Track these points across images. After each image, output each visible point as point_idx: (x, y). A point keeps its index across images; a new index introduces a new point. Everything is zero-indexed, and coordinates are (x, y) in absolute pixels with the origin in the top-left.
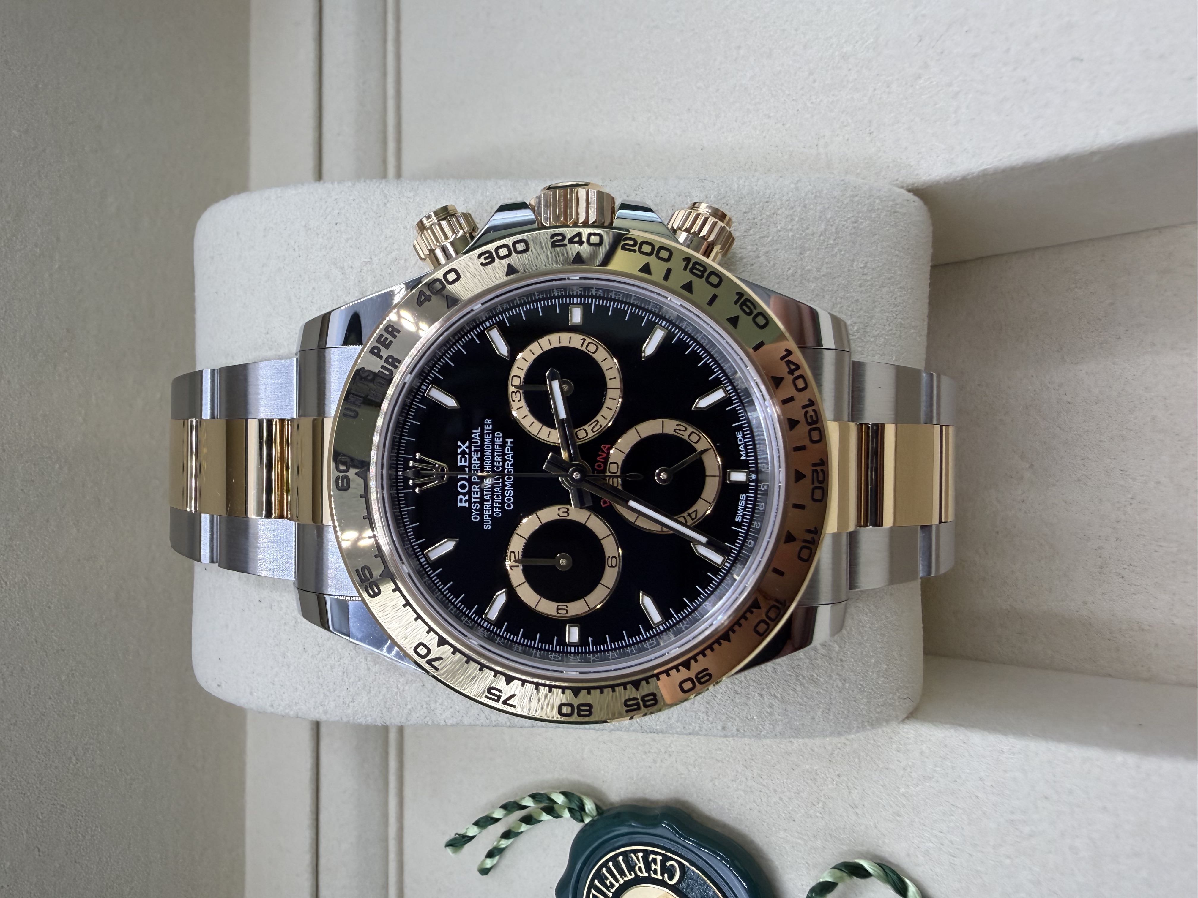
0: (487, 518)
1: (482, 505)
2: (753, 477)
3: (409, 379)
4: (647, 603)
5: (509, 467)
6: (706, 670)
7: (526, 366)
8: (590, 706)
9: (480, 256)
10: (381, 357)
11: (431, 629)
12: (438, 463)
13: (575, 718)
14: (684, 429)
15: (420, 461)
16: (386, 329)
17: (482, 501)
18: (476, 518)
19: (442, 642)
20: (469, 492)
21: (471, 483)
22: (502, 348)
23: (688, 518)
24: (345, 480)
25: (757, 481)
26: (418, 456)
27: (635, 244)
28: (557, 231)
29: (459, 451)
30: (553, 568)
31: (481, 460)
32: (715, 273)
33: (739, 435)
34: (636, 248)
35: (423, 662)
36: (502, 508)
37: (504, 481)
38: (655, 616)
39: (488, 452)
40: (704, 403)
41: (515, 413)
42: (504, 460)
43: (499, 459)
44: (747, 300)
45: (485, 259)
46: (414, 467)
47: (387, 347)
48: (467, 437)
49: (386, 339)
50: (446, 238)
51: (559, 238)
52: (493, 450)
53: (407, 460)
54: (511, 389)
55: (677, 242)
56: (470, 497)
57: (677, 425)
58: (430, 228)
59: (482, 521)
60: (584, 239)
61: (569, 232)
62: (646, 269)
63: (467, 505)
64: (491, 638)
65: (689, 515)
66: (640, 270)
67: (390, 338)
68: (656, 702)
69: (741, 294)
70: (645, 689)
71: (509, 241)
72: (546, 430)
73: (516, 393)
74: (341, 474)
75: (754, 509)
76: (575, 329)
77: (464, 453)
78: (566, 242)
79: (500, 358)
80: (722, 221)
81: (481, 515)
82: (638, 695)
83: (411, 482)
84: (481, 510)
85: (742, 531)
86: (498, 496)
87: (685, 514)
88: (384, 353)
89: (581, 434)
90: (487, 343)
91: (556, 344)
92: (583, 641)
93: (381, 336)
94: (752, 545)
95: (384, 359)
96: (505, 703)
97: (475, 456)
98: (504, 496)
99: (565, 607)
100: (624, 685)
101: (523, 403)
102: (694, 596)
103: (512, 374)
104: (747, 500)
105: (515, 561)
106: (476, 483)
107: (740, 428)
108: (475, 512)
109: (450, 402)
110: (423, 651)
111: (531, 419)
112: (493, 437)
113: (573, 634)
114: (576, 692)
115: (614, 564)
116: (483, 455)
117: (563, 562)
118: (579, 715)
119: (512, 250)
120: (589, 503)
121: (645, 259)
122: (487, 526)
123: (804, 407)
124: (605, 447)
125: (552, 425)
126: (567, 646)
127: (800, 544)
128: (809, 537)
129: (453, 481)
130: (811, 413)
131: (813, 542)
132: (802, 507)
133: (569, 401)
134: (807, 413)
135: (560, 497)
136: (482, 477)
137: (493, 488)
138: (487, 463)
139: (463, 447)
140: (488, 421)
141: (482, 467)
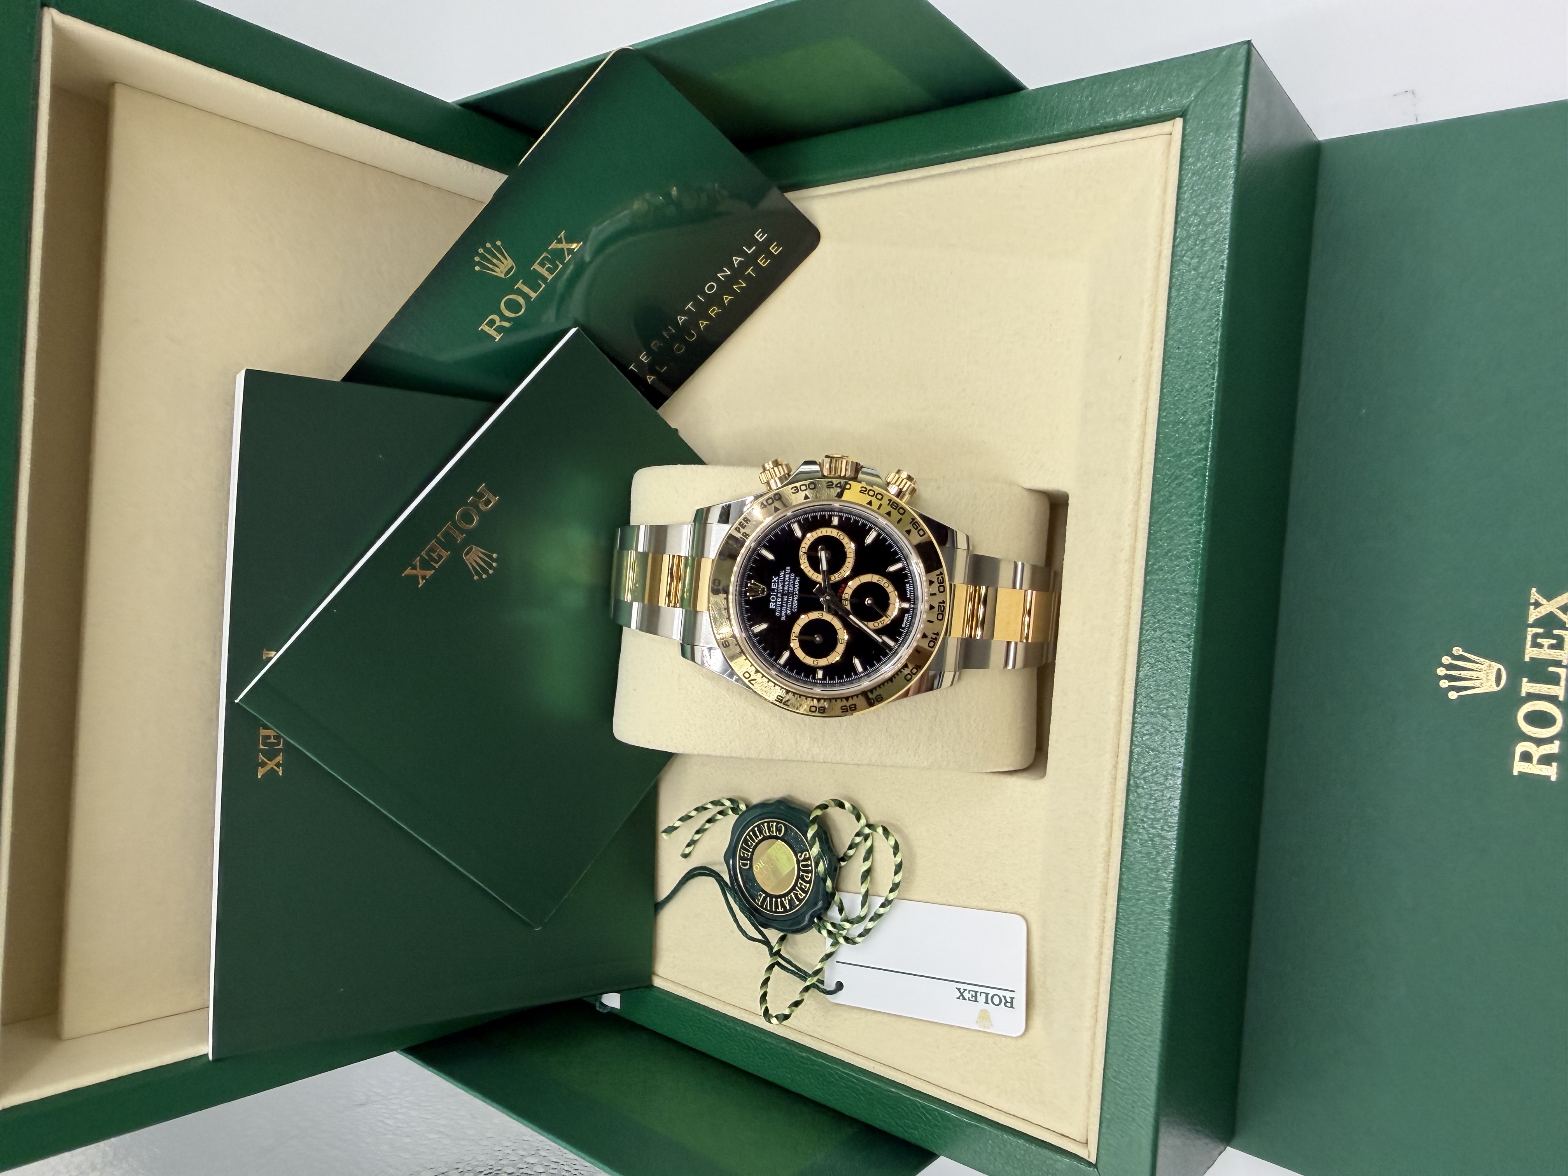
0: (783, 615)
1: (781, 608)
2: (912, 606)
3: (753, 544)
4: (857, 662)
5: (796, 591)
6: (880, 695)
7: (809, 543)
8: (824, 708)
9: (792, 489)
10: (740, 533)
11: (752, 665)
12: (762, 586)
13: (817, 714)
14: (882, 580)
15: (754, 584)
16: (744, 520)
17: (782, 606)
18: (778, 614)
19: (757, 671)
20: (776, 602)
21: (777, 597)
22: (798, 533)
23: (878, 625)
24: (718, 590)
25: (914, 608)
26: (753, 581)
27: (865, 491)
28: (830, 480)
29: (773, 581)
30: (813, 642)
31: (783, 586)
32: (902, 508)
33: (908, 585)
34: (866, 492)
35: (746, 681)
36: (791, 610)
37: (793, 597)
38: (860, 668)
39: (787, 583)
40: (892, 569)
41: (802, 567)
42: (794, 587)
43: (792, 586)
44: (916, 522)
45: (794, 490)
46: (750, 587)
47: (743, 528)
48: (778, 575)
49: (743, 524)
50: (776, 476)
51: (830, 483)
52: (789, 582)
53: (747, 583)
54: (801, 553)
55: (887, 491)
56: (776, 604)
57: (879, 578)
58: (769, 470)
59: (780, 617)
60: (842, 485)
61: (835, 481)
62: (870, 503)
63: (774, 607)
64: (781, 672)
66: (867, 504)
67: (746, 523)
68: (856, 708)
69: (913, 519)
70: (851, 702)
71: (807, 482)
72: (816, 574)
73: (803, 555)
75: (911, 621)
76: (834, 527)
77: (775, 582)
78: (834, 486)
79: (797, 538)
80: (911, 481)
81: (781, 613)
82: (848, 704)
83: (748, 594)
84: (781, 611)
85: (905, 631)
86: (789, 605)
87: (878, 621)
88: (742, 530)
89: (832, 578)
90: (791, 531)
91: (824, 534)
92: (824, 678)
93: (741, 522)
94: (908, 638)
96: (784, 703)
97: (781, 584)
98: (792, 605)
99: (817, 662)
100: (841, 699)
101: (806, 560)
102: (879, 660)
103: (801, 546)
104: (908, 617)
105: (795, 637)
106: (780, 597)
107: (908, 582)
108: (778, 611)
109: (770, 557)
110: (747, 675)
111: (809, 568)
112: (790, 576)
113: (820, 674)
114: (819, 700)
115: (842, 643)
116: (784, 584)
117: (818, 639)
118: (819, 712)
119: (807, 487)
120: (833, 612)
121: (869, 499)
122: (783, 619)
123: (937, 575)
124: (843, 585)
125: (819, 572)
126: (816, 680)
127: (929, 639)
128: (934, 636)
129: (769, 595)
130: (940, 578)
131: (936, 639)
132: (932, 622)
133: (828, 562)
134: (938, 578)
135: (820, 608)
136: (783, 594)
137: (787, 600)
138: (786, 588)
139: (775, 579)
140: (788, 568)
141: (783, 589)
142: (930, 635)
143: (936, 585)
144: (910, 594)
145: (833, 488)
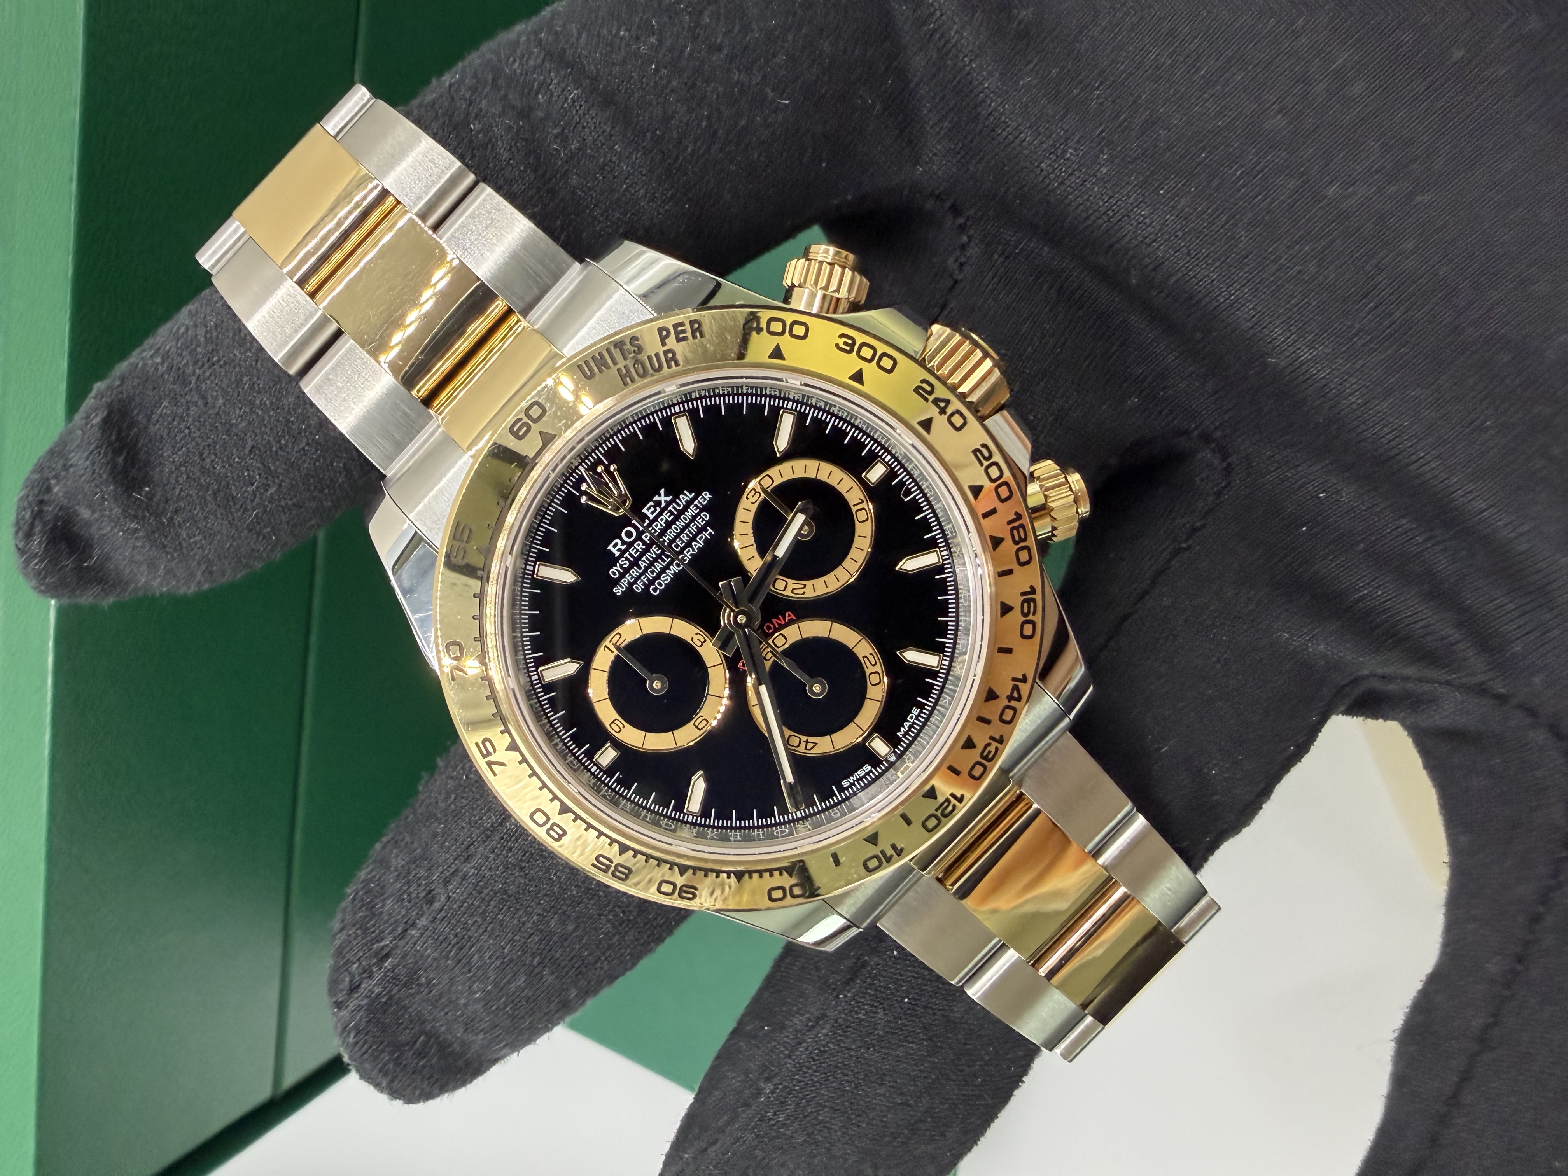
2: (893, 759)
3: (672, 393)
4: (699, 785)
7: (788, 476)
8: (565, 833)
9: (842, 336)
10: (664, 344)
11: (481, 639)
12: (625, 492)
13: (540, 833)
14: (873, 663)
15: (611, 474)
16: (692, 322)
18: (614, 574)
19: (481, 659)
21: (639, 538)
22: (782, 442)
23: (803, 745)
24: (525, 429)
25: (892, 764)
26: (613, 467)
27: (985, 458)
28: (931, 379)
29: (656, 498)
30: (642, 682)
31: (669, 524)
32: (1031, 552)
33: (915, 711)
34: (986, 463)
38: (695, 804)
40: (912, 656)
44: (1036, 601)
45: (845, 343)
46: (599, 474)
47: (679, 340)
48: (675, 493)
49: (684, 330)
51: (929, 389)
52: (688, 525)
53: (599, 462)
54: (755, 485)
57: (871, 654)
59: (616, 582)
60: (949, 411)
61: (941, 392)
62: (977, 491)
63: (617, 554)
64: (530, 693)
65: (807, 742)
66: (971, 487)
67: (689, 334)
69: (1033, 591)
70: (626, 860)
71: (881, 348)
72: (753, 551)
73: (756, 492)
74: (525, 419)
75: (867, 786)
76: (864, 484)
78: (931, 398)
79: (772, 449)
82: (617, 860)
83: (584, 486)
84: (626, 571)
85: (839, 797)
86: (653, 572)
87: (804, 738)
88: (671, 342)
90: (771, 425)
91: (833, 482)
92: (610, 771)
93: (682, 324)
94: (835, 817)
95: (665, 348)
96: (489, 764)
98: (658, 577)
99: (621, 726)
100: (612, 841)
101: (755, 507)
102: (745, 815)
103: (769, 472)
104: (868, 774)
105: (614, 645)
106: (644, 543)
107: (921, 706)
108: (619, 568)
109: (688, 444)
110: (454, 651)
111: (749, 529)
113: (607, 756)
114: (564, 809)
115: (700, 727)
117: (657, 683)
118: (547, 834)
119: (876, 359)
120: (730, 654)
122: (618, 591)
123: (992, 738)
124: (789, 615)
125: (762, 552)
126: (592, 762)
127: (876, 851)
128: (890, 852)
129: (625, 521)
130: (992, 749)
131: (889, 860)
132: (908, 822)
133: (798, 545)
134: (989, 745)
135: (710, 625)
136: (653, 542)
137: (655, 560)
138: (671, 534)
139: (663, 498)
140: (707, 495)
141: (663, 532)
142: (884, 845)
143: (974, 755)
144: (906, 734)
145: (926, 400)
